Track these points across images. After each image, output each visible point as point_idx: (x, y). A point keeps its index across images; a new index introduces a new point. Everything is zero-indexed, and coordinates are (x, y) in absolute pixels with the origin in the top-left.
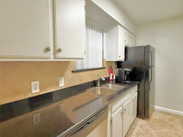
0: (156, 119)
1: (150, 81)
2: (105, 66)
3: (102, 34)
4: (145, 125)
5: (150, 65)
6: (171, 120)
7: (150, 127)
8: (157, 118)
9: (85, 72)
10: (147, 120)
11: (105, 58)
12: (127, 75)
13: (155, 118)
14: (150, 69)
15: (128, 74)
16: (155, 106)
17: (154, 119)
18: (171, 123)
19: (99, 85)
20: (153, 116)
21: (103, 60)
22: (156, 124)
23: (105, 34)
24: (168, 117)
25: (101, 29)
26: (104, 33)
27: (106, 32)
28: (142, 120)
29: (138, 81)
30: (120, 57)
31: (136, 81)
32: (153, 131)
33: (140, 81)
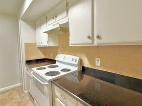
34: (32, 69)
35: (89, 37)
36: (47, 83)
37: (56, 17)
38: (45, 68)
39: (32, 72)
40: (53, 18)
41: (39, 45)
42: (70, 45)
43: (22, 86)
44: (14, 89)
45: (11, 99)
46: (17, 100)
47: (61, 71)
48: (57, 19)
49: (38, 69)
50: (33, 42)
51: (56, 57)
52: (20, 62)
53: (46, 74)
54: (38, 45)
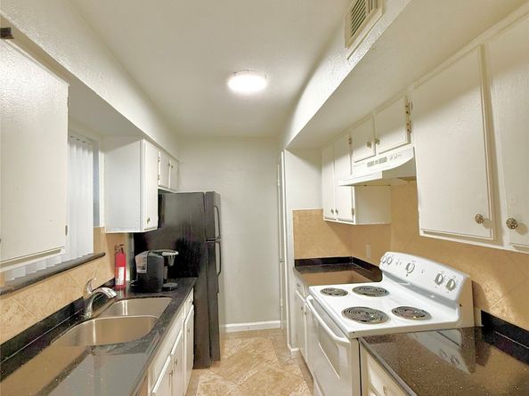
0: (233, 356)
1: (218, 271)
2: (104, 248)
3: (92, 154)
4: (214, 380)
5: (217, 235)
6: (258, 345)
7: (225, 380)
8: (234, 351)
9: (39, 286)
10: (215, 365)
11: (102, 224)
12: (170, 268)
13: (230, 355)
14: (217, 245)
15: (172, 263)
16: (228, 326)
17: (229, 358)
18: (259, 352)
19: (89, 314)
20: (227, 349)
21: (97, 230)
22: (235, 367)
23: (101, 156)
24: (252, 340)
25: (90, 140)
26: (100, 154)
27: (104, 150)
28: (206, 371)
29: (193, 276)
30: (149, 220)
31: (188, 276)
32: (231, 387)
33: (197, 276)
34: (311, 288)
35: (480, 220)
36: (346, 340)
37: (377, 141)
38: (345, 293)
39: (310, 297)
40: (369, 145)
41: (331, 216)
42: (422, 234)
43: (283, 331)
44: (265, 332)
45: (260, 358)
46: (273, 367)
47: (395, 312)
48: (380, 148)
49: (324, 292)
50: (315, 207)
51: (384, 259)
52: (282, 261)
53: (345, 312)
54: (328, 215)
